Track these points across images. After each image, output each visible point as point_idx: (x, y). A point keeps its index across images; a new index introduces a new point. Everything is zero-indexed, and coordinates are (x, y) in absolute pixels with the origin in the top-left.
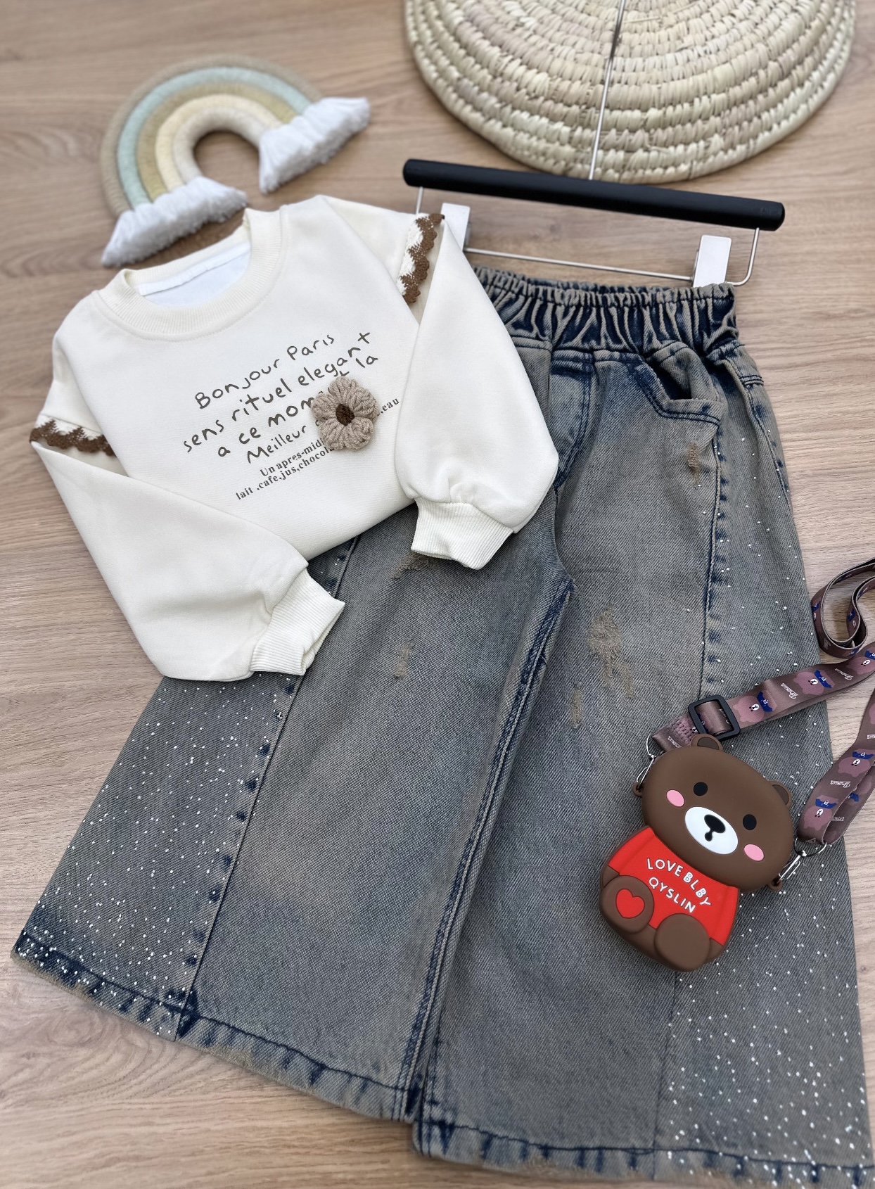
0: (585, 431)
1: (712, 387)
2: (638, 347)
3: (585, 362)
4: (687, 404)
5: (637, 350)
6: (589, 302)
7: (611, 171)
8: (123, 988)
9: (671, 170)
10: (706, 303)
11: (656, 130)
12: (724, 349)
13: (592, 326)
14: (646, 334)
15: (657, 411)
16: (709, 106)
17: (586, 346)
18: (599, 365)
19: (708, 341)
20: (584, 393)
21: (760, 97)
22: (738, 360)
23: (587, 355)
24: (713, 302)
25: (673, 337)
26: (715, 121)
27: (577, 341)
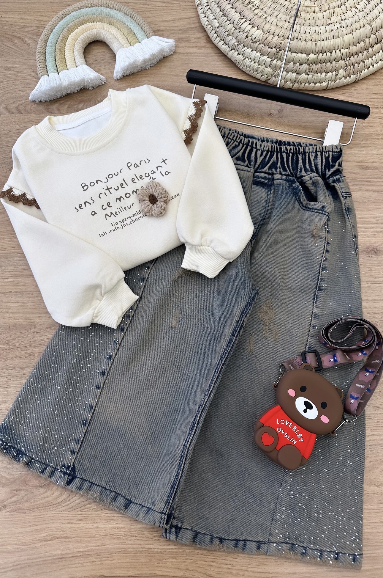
0: (266, 214)
1: (328, 197)
2: (295, 173)
3: (269, 179)
4: (315, 205)
5: (294, 175)
6: (273, 149)
7: (289, 82)
8: (42, 463)
9: (318, 84)
10: (329, 154)
11: (312, 64)
12: (335, 178)
13: (274, 162)
14: (299, 168)
15: (301, 207)
16: (339, 55)
17: (270, 172)
18: (275, 182)
19: (328, 173)
20: (268, 195)
21: (365, 52)
22: (342, 184)
23: (270, 176)
24: (332, 154)
25: (312, 170)
26: (342, 62)
27: (266, 169)
